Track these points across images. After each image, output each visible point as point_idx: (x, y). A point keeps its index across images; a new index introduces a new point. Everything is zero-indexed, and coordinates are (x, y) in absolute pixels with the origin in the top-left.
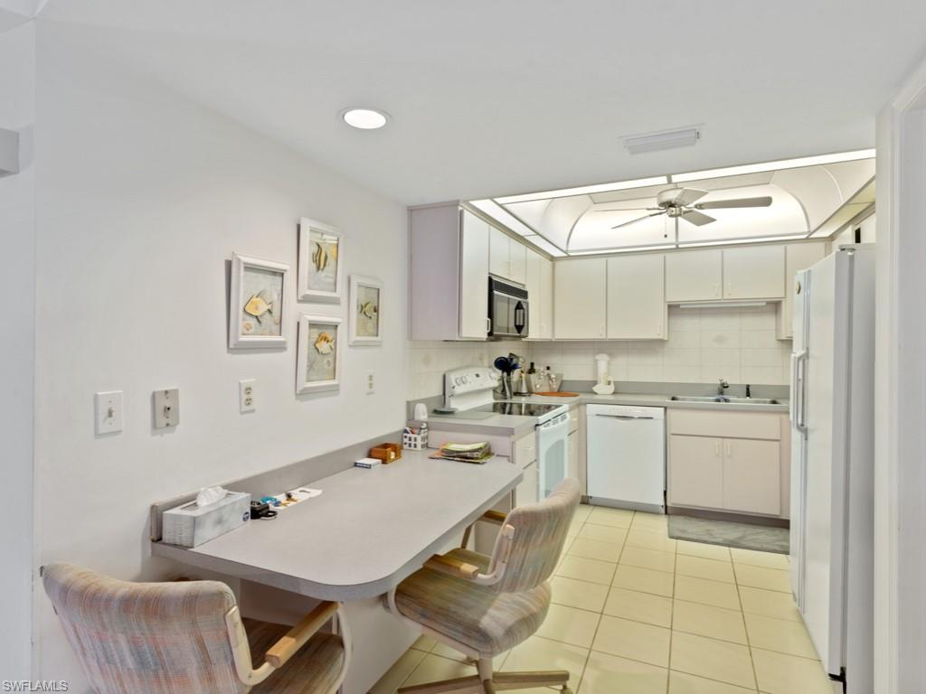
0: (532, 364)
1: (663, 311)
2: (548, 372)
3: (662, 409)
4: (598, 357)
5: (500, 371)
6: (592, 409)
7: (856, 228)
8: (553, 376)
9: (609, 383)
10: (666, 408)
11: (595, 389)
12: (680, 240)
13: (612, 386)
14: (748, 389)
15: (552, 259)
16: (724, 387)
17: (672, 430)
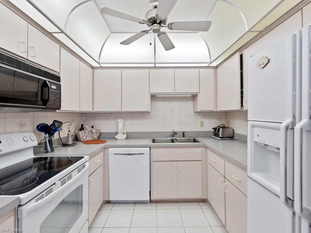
0: (82, 125)
1: (149, 98)
2: (91, 129)
3: (149, 148)
4: (119, 120)
5: (43, 133)
6: (111, 151)
7: (241, 53)
8: (94, 131)
9: (124, 134)
10: (150, 148)
11: (117, 137)
12: (157, 61)
13: (125, 135)
14: (184, 134)
15: (93, 68)
16: (174, 134)
17: (153, 159)
